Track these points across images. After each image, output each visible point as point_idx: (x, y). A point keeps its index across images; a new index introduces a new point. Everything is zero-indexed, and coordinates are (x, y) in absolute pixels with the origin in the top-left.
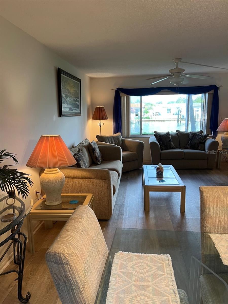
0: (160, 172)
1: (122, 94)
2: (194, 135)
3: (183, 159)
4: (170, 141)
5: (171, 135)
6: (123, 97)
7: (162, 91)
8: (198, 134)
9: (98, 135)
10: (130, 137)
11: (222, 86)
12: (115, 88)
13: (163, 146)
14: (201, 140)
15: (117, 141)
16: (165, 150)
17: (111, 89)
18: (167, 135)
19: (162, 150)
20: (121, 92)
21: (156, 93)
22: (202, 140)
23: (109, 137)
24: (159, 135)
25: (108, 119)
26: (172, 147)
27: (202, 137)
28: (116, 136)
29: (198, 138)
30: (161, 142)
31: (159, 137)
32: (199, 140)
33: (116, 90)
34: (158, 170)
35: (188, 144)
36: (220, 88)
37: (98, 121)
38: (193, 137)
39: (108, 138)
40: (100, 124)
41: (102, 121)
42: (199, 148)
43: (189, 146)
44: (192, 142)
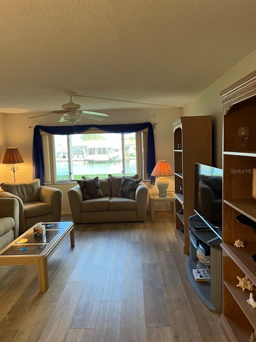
0: (38, 235)
1: (42, 133)
2: (126, 180)
3: (108, 210)
4: (98, 188)
5: (100, 181)
6: (45, 136)
7: (90, 129)
8: (131, 180)
9: (3, 183)
10: (55, 183)
11: (157, 124)
12: (34, 126)
13: (86, 195)
14: (132, 187)
15: (31, 190)
16: (90, 199)
17: (29, 127)
18: (94, 181)
19: (84, 199)
20: (42, 130)
21: (83, 131)
22: (134, 187)
23: (18, 185)
24: (83, 182)
25: (24, 162)
26: (99, 195)
27: (133, 183)
28: (30, 184)
29: (129, 184)
30: (85, 189)
31: (83, 183)
32: (130, 186)
33: (35, 128)
34: (36, 232)
35: (119, 191)
36: (156, 126)
37: (11, 166)
38: (124, 182)
39: (16, 186)
40: (14, 168)
41: (16, 165)
42: (130, 197)
43: (120, 193)
44: (123, 189)
